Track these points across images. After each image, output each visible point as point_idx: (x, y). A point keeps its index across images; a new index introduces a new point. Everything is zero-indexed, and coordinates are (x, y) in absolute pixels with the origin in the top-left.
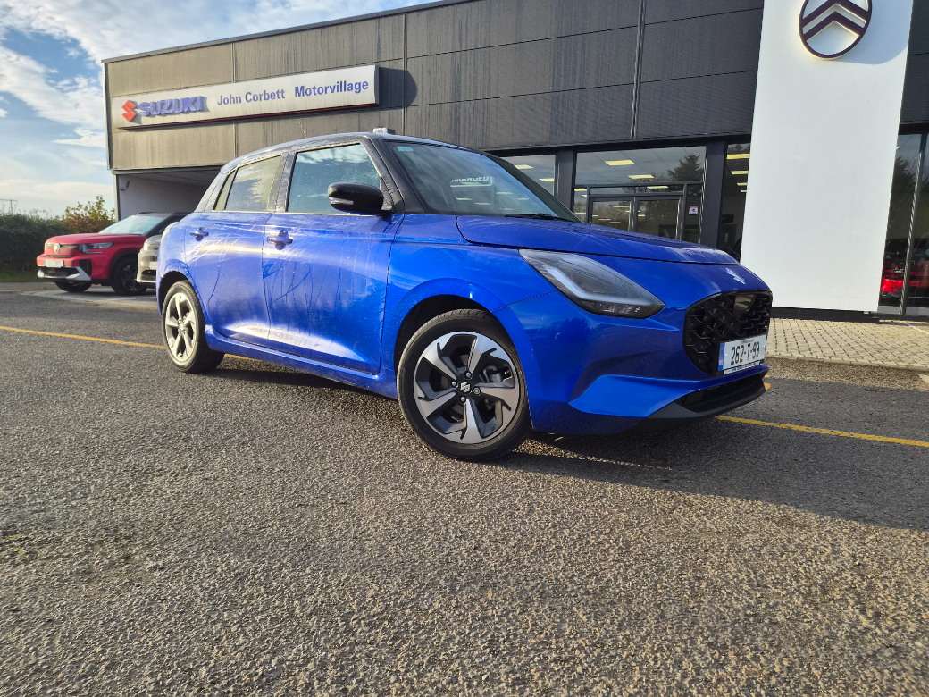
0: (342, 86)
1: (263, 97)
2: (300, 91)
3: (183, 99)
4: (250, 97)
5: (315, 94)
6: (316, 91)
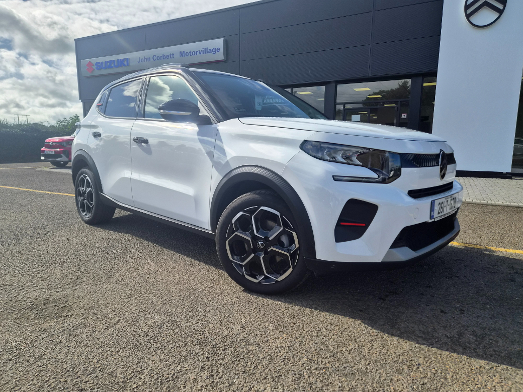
0: (206, 51)
1: (162, 58)
2: (182, 54)
3: (118, 60)
4: (155, 58)
6: (191, 54)
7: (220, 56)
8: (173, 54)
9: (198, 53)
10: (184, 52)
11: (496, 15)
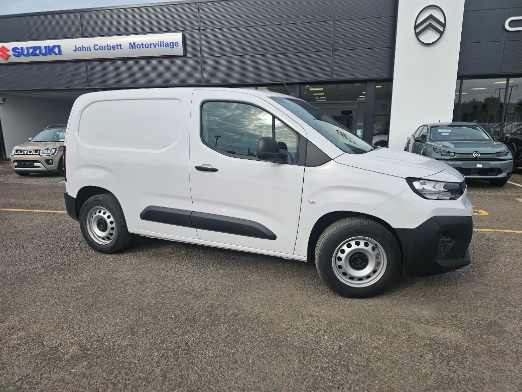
1: (106, 48)
2: (132, 46)
3: (45, 47)
5: (143, 48)
6: (144, 46)
7: (179, 50)
8: (120, 45)
9: (152, 46)
10: (134, 43)
11: (437, 36)
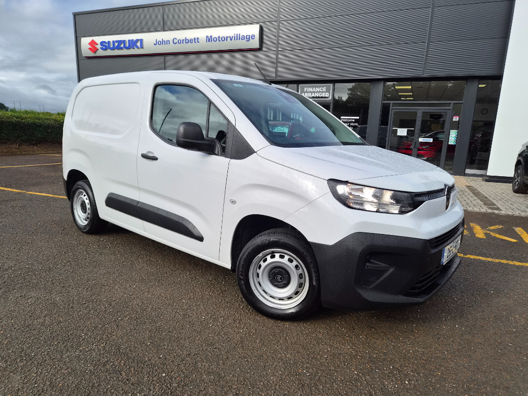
0: (237, 37)
1: (184, 42)
2: (209, 39)
3: (129, 40)
4: (175, 41)
5: (219, 41)
6: (220, 39)
7: (255, 44)
8: (198, 39)
